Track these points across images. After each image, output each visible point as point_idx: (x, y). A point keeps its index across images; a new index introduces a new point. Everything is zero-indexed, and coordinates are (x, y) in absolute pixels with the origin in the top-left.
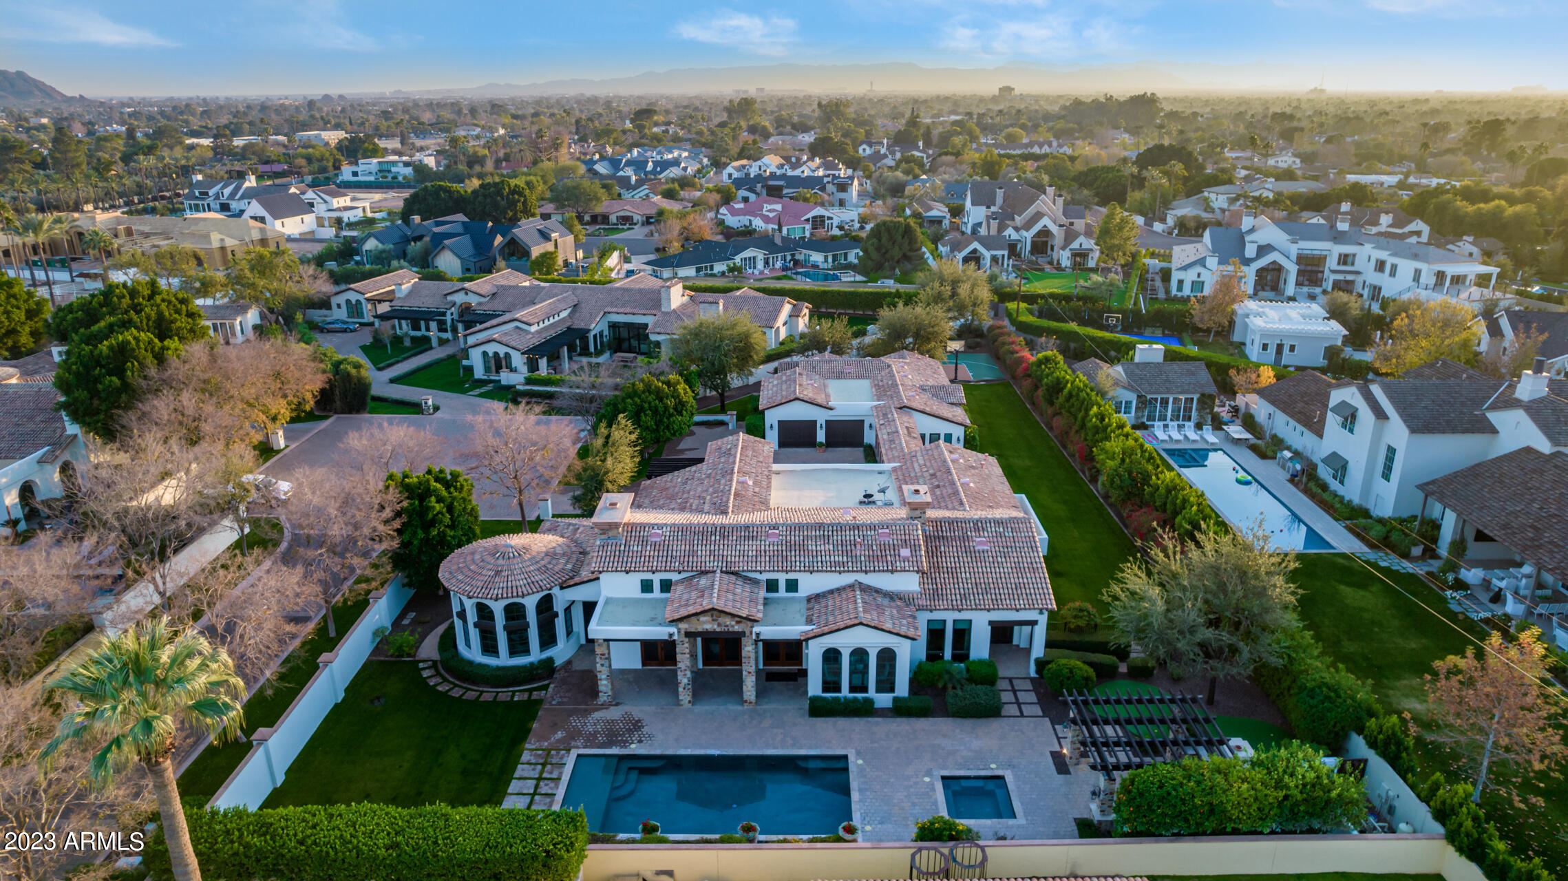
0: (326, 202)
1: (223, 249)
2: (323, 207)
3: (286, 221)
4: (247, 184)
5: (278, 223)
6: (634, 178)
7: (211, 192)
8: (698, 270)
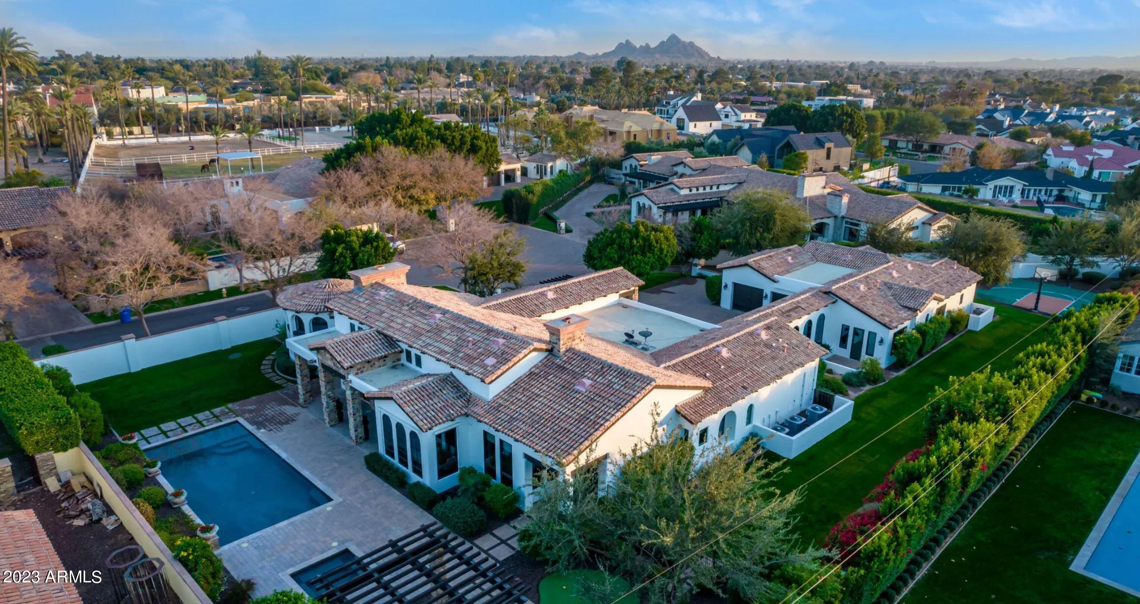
0: (736, 114)
1: (629, 132)
2: (734, 118)
3: (698, 123)
4: (695, 99)
5: (692, 124)
6: (1007, 123)
7: (672, 102)
8: (944, 189)
